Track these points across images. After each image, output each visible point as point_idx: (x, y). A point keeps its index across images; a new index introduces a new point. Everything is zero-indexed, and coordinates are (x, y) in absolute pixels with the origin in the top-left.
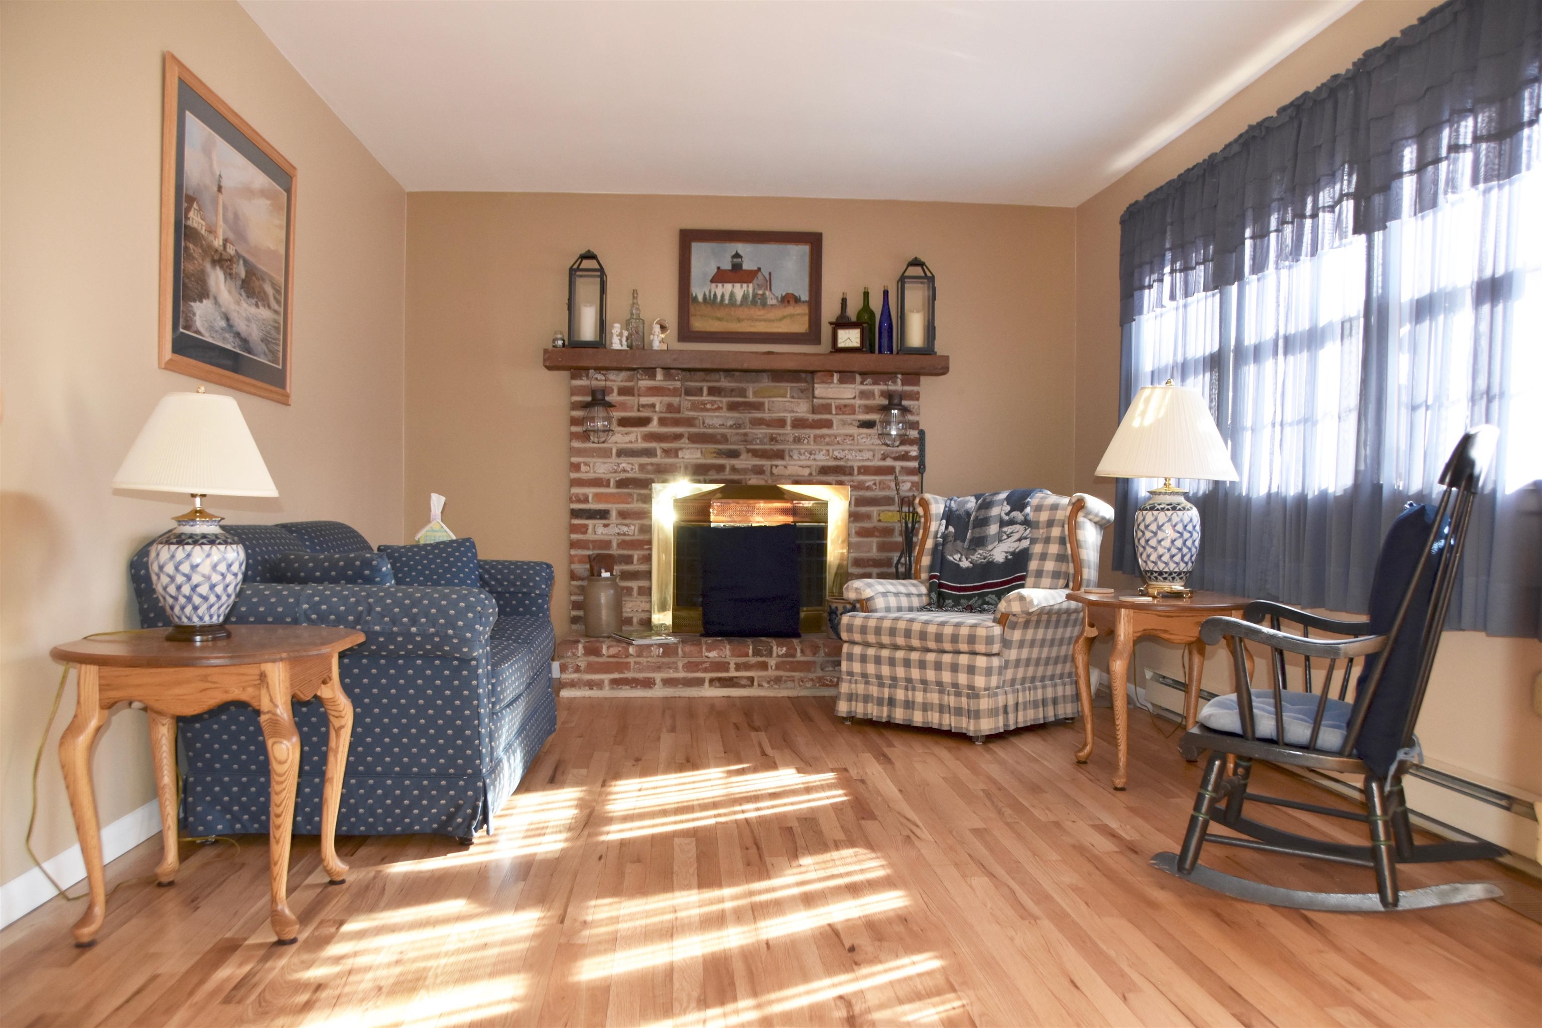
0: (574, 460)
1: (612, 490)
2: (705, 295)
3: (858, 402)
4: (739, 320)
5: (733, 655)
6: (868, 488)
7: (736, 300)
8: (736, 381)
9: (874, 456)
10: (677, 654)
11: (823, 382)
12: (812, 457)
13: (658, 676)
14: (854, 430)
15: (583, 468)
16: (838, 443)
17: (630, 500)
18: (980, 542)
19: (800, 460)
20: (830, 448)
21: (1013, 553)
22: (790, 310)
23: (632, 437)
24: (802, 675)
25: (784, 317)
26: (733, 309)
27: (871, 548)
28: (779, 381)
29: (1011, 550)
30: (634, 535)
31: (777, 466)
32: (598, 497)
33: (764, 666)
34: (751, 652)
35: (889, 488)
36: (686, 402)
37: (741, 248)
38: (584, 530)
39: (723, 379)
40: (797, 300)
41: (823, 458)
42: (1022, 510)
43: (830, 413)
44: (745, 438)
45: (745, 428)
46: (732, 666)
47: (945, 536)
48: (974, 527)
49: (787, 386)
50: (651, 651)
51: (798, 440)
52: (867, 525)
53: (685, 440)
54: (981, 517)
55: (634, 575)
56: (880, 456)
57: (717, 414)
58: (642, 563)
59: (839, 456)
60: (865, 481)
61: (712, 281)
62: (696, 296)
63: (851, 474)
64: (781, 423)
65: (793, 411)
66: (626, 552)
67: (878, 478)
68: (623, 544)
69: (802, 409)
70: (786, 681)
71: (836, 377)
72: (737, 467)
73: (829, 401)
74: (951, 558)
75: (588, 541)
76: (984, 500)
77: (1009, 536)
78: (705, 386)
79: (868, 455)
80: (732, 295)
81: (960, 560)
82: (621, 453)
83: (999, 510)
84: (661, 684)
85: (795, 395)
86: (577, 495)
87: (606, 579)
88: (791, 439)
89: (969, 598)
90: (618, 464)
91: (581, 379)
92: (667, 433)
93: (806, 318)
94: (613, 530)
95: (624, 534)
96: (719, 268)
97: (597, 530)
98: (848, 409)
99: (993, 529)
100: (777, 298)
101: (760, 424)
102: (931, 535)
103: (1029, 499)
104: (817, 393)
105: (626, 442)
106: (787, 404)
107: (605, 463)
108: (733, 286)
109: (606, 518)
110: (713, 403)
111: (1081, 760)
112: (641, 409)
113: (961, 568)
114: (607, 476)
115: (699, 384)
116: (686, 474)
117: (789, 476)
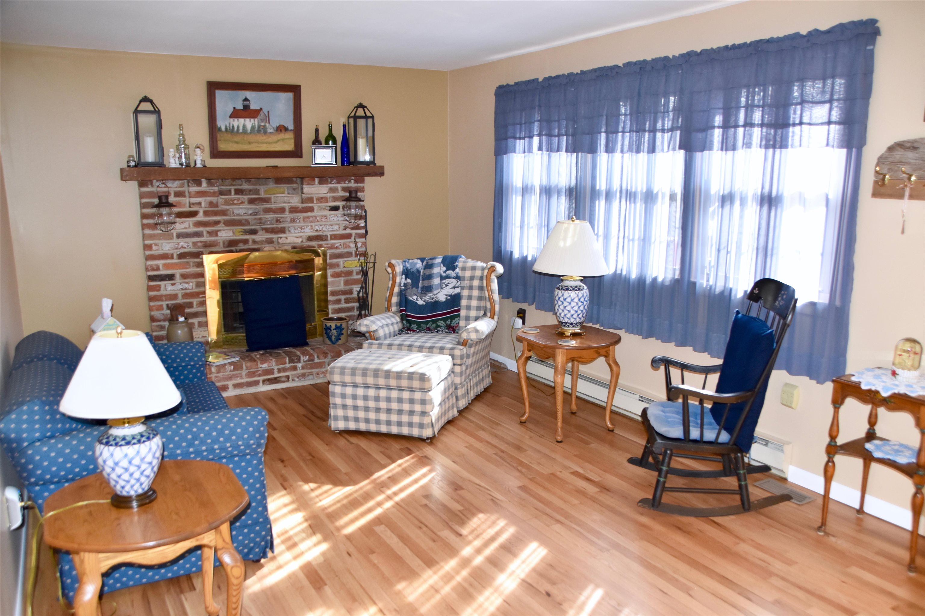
0: (147, 242)
1: (175, 261)
2: (226, 126)
3: (329, 195)
4: (250, 143)
5: (277, 365)
6: (337, 248)
7: (247, 130)
8: (253, 185)
9: (339, 227)
10: (242, 368)
11: (309, 184)
12: (303, 231)
13: (230, 383)
14: (327, 213)
15: (154, 247)
17: (188, 267)
18: (428, 289)
19: (295, 233)
20: (313, 224)
21: (450, 296)
22: (282, 136)
23: (186, 225)
24: (317, 370)
25: (278, 141)
26: (245, 136)
27: (340, 283)
28: (280, 184)
29: (449, 294)
30: (192, 289)
31: (281, 238)
32: (166, 266)
33: (295, 368)
34: (287, 361)
35: (349, 247)
36: (221, 199)
37: (248, 94)
38: (158, 288)
39: (244, 184)
40: (286, 129)
41: (309, 231)
42: (453, 270)
43: (313, 202)
44: (261, 222)
45: (260, 215)
46: (276, 371)
47: (405, 285)
48: (423, 280)
49: (284, 187)
50: (226, 369)
51: (293, 221)
52: (337, 270)
53: (221, 225)
54: (427, 274)
55: (195, 315)
56: (343, 228)
57: (241, 207)
58: (199, 307)
59: (319, 229)
60: (335, 244)
61: (231, 117)
62: (220, 128)
63: (326, 240)
64: (282, 210)
65: (289, 203)
66: (188, 300)
67: (342, 241)
68: (186, 295)
69: (295, 201)
70: (308, 375)
71: (317, 180)
72: (256, 240)
73: (312, 195)
74: (411, 298)
75: (162, 296)
76: (427, 263)
77: (447, 286)
78: (233, 188)
79: (336, 227)
80: (244, 126)
81: (417, 300)
82: (179, 236)
83: (439, 269)
84: (233, 387)
85: (290, 192)
86: (151, 266)
87: (182, 322)
88: (289, 220)
89: (427, 323)
90: (178, 243)
91: (148, 187)
92: (209, 221)
93: (293, 141)
94: (179, 287)
95: (186, 289)
96: (234, 108)
97: (167, 288)
98: (323, 199)
99: (436, 281)
100: (274, 128)
101: (269, 212)
102: (397, 284)
103: (456, 264)
104: (305, 191)
105: (183, 229)
106: (286, 198)
107: (169, 243)
108: (245, 120)
109: (172, 280)
110: (238, 199)
111: (523, 421)
112: (192, 206)
113: (418, 305)
114: (171, 252)
115: (228, 188)
116: (224, 247)
117: (289, 243)
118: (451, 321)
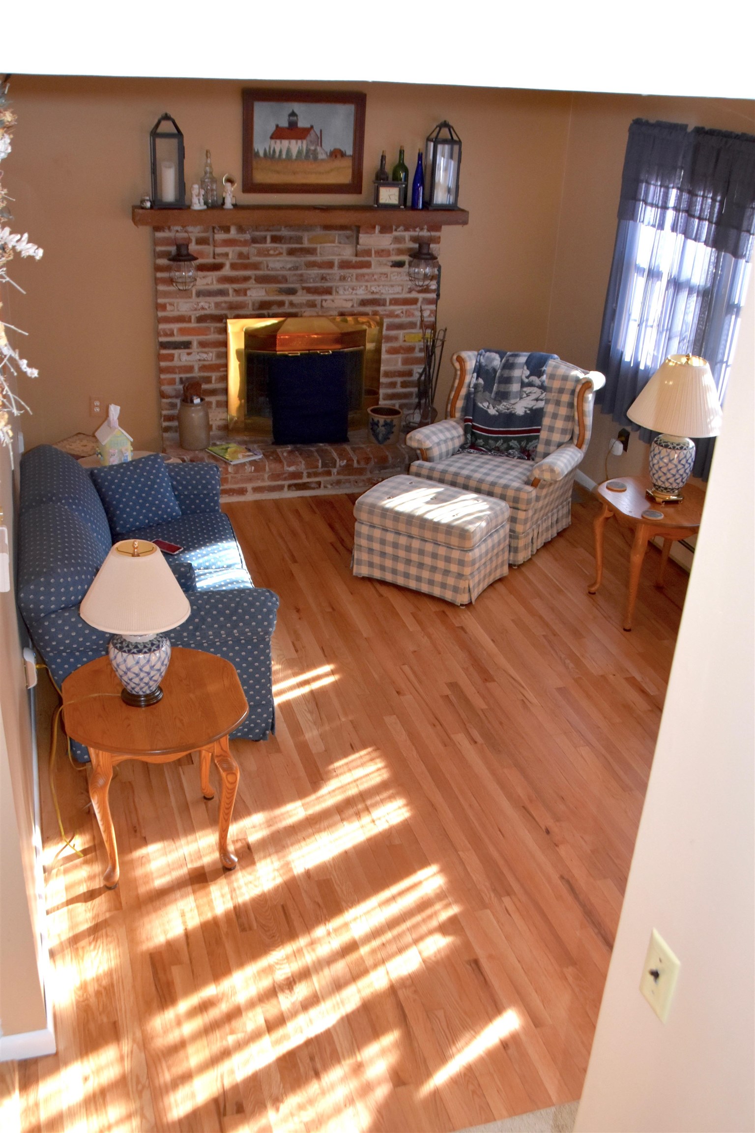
0: (160, 301)
1: (193, 325)
2: (265, 150)
3: (393, 246)
4: (294, 173)
5: (306, 468)
6: (397, 316)
7: (292, 156)
8: (295, 231)
9: (402, 290)
10: (265, 470)
11: (367, 233)
12: (354, 292)
13: (249, 486)
14: (388, 269)
15: (169, 307)
16: (375, 280)
17: (208, 333)
18: (503, 396)
19: (344, 295)
20: (369, 284)
21: (531, 409)
22: (337, 164)
23: (209, 280)
24: (356, 477)
26: (289, 163)
27: (397, 362)
28: (330, 231)
29: (530, 406)
30: (212, 360)
31: (326, 300)
32: (182, 331)
33: (329, 473)
34: (320, 465)
35: (413, 315)
36: (252, 249)
37: (297, 107)
38: (170, 358)
39: (283, 229)
40: (343, 155)
41: (363, 292)
42: (539, 377)
43: (370, 256)
44: (301, 279)
45: (301, 270)
46: (305, 475)
47: (476, 386)
48: (499, 383)
49: (335, 234)
50: (245, 469)
51: (343, 278)
52: (395, 345)
53: (253, 281)
54: (505, 376)
55: (213, 392)
56: (407, 290)
57: (278, 259)
58: (219, 382)
59: (375, 290)
60: (395, 311)
61: (272, 138)
62: (258, 152)
63: (384, 305)
64: (330, 265)
65: (340, 255)
66: (206, 374)
67: (405, 308)
68: (203, 368)
69: (347, 253)
70: (344, 483)
71: (377, 228)
72: (295, 302)
73: (370, 247)
74: (480, 405)
75: (175, 367)
76: (507, 361)
77: (528, 395)
78: (269, 235)
79: (398, 289)
80: (289, 151)
81: (488, 407)
82: (199, 294)
83: (521, 373)
84: (252, 491)
85: (342, 241)
86: (164, 330)
87: (198, 405)
88: (338, 278)
89: (496, 441)
90: (198, 304)
91: (164, 231)
92: (237, 276)
93: (351, 171)
94: (195, 357)
95: (204, 360)
96: (277, 126)
97: (182, 358)
98: (385, 253)
99: (515, 387)
100: (326, 153)
101: (313, 266)
102: (466, 385)
103: (544, 368)
104: (361, 241)
105: (204, 285)
106: (336, 249)
107: (186, 303)
108: (290, 143)
109: (188, 348)
110: (275, 249)
111: (592, 592)
112: (216, 257)
113: (489, 414)
114: (189, 313)
115: (263, 233)
116: (253, 310)
117: (336, 308)
118: (527, 444)
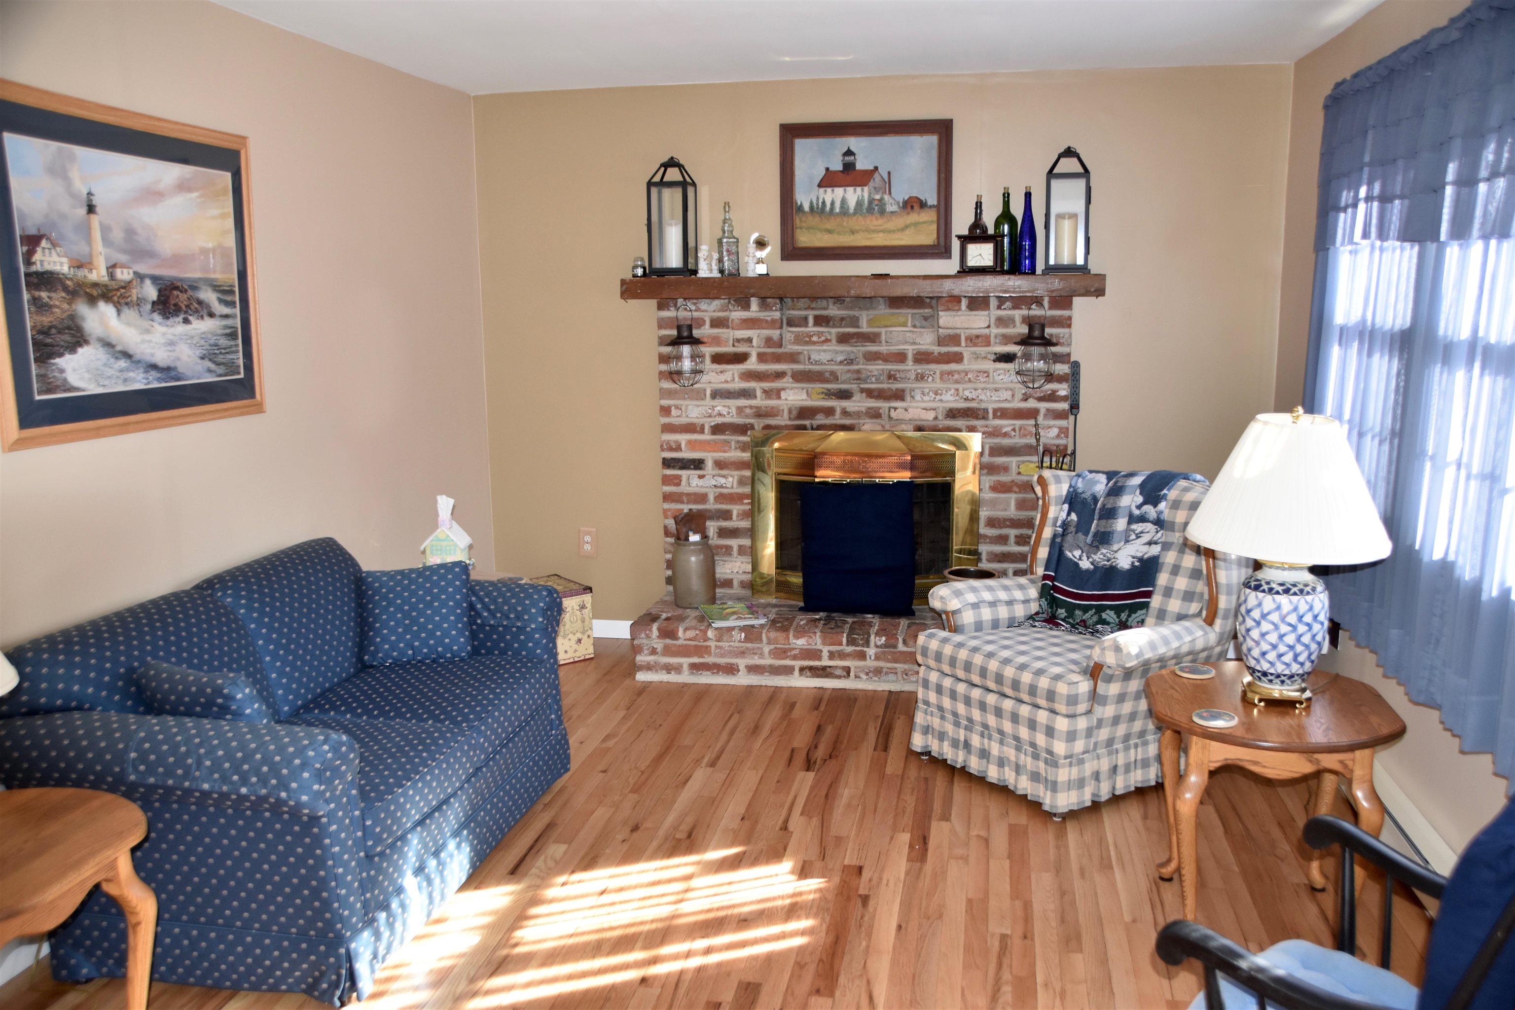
0: (665, 402)
1: (707, 437)
2: (811, 203)
3: (994, 331)
4: (853, 232)
5: (824, 644)
6: (1006, 435)
7: (848, 208)
8: (847, 308)
9: (1013, 395)
10: (761, 640)
11: (948, 309)
12: (938, 397)
13: (742, 663)
14: (989, 365)
15: (674, 412)
16: (970, 381)
17: (727, 448)
18: (1104, 539)
19: (923, 401)
20: (960, 387)
21: (1141, 560)
22: (914, 217)
23: (728, 376)
24: (906, 666)
25: (907, 227)
26: (845, 219)
27: (1009, 505)
28: (898, 308)
29: (1139, 555)
30: (732, 487)
31: (895, 409)
32: (691, 444)
33: (862, 656)
34: (844, 640)
35: (1028, 435)
36: (789, 333)
37: (853, 142)
38: (676, 481)
39: (831, 306)
40: (922, 205)
41: (952, 398)
42: (1155, 505)
43: (959, 345)
44: (858, 377)
45: (858, 364)
46: (825, 654)
47: (1065, 525)
48: (1099, 519)
49: (907, 314)
50: (732, 636)
51: (920, 378)
52: (1004, 478)
53: (788, 379)
54: (1109, 506)
56: (1021, 396)
57: (824, 348)
59: (970, 396)
60: (1002, 427)
61: (820, 185)
62: (801, 205)
63: (985, 418)
64: (901, 357)
65: (914, 343)
66: (724, 507)
67: (1018, 423)
68: (720, 498)
69: (926, 341)
70: (887, 673)
71: (964, 305)
72: (848, 410)
73: (958, 331)
74: (1069, 554)
75: (681, 494)
76: (1116, 484)
77: (1138, 537)
78: (811, 314)
79: (1007, 395)
80: (844, 201)
81: (1080, 559)
82: (716, 394)
83: (1130, 500)
84: (745, 670)
85: (918, 324)
86: (669, 443)
87: (696, 544)
88: (913, 377)
89: (1086, 609)
90: (713, 408)
91: (669, 310)
92: (767, 371)
93: (934, 227)
94: (709, 481)
95: (722, 487)
96: (827, 169)
97: (691, 481)
98: (980, 340)
99: (1120, 524)
100: (898, 203)
101: (875, 360)
102: (1049, 522)
103: (1165, 491)
104: (942, 322)
105: (722, 382)
106: (908, 334)
107: (698, 406)
108: (845, 190)
109: (700, 469)
110: (820, 334)
111: (1166, 877)
112: (736, 344)
113: (1080, 568)
114: (701, 421)
115: (803, 313)
116: (790, 419)
117: (910, 420)
118: (1129, 616)
